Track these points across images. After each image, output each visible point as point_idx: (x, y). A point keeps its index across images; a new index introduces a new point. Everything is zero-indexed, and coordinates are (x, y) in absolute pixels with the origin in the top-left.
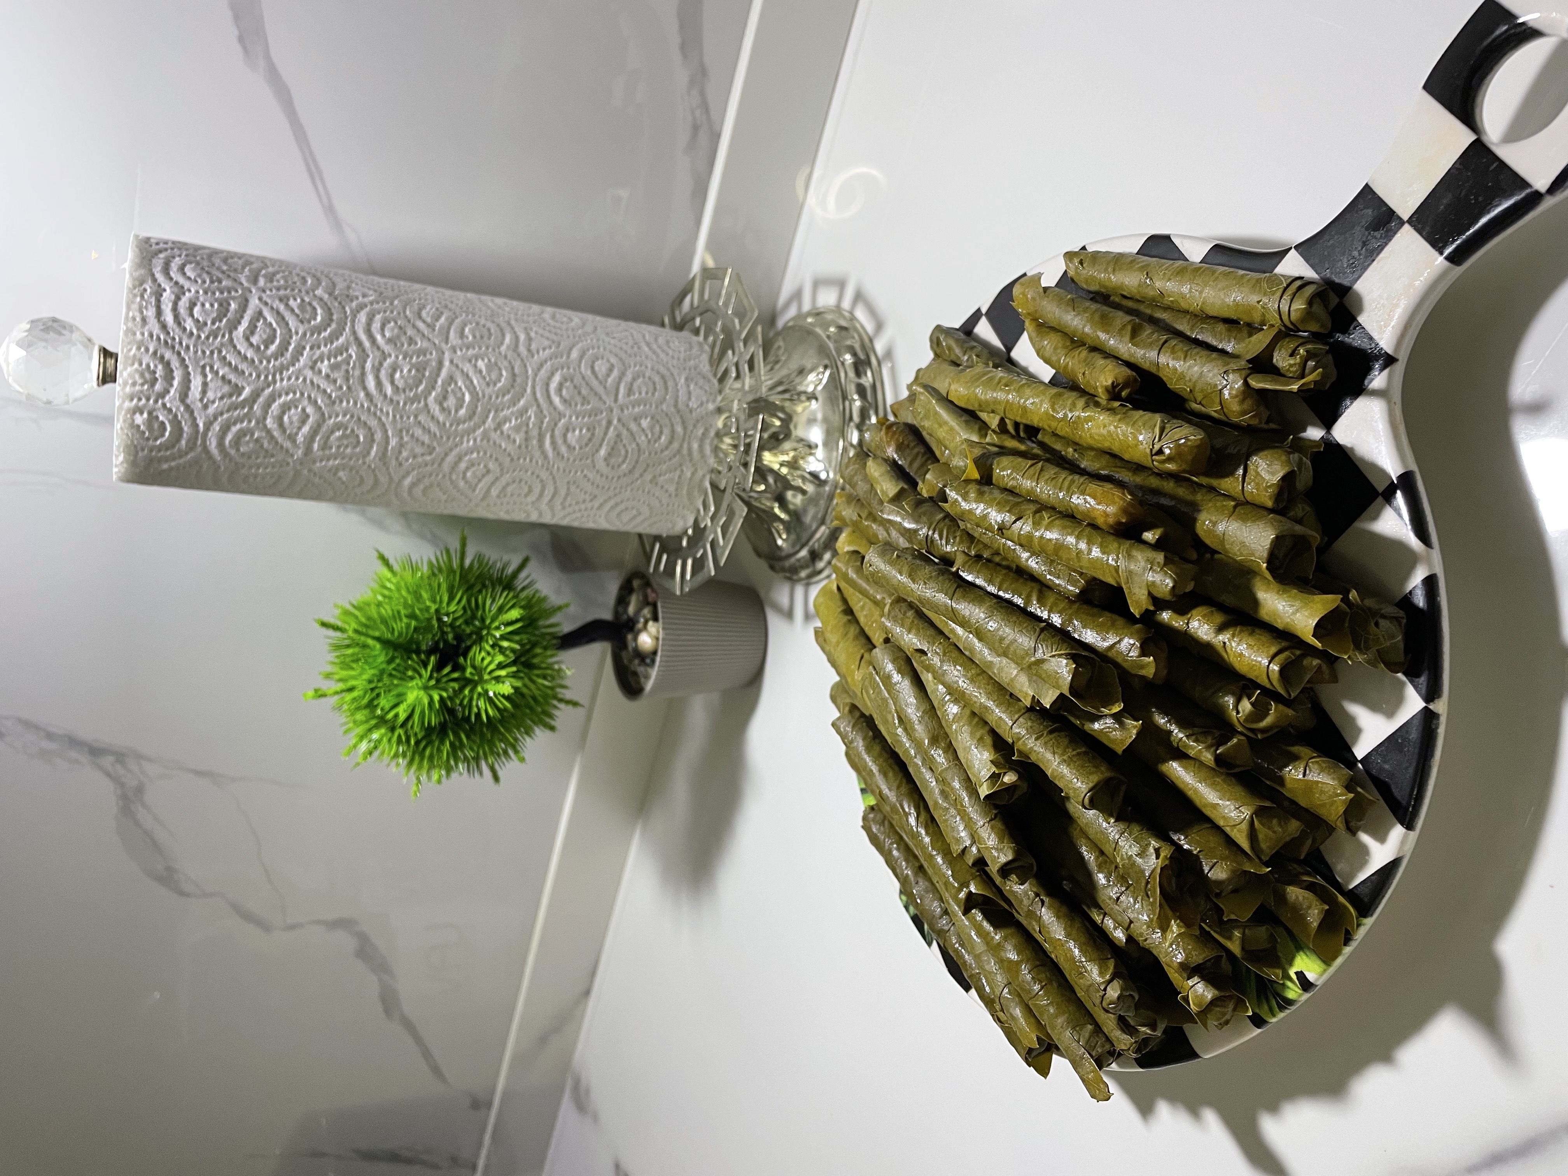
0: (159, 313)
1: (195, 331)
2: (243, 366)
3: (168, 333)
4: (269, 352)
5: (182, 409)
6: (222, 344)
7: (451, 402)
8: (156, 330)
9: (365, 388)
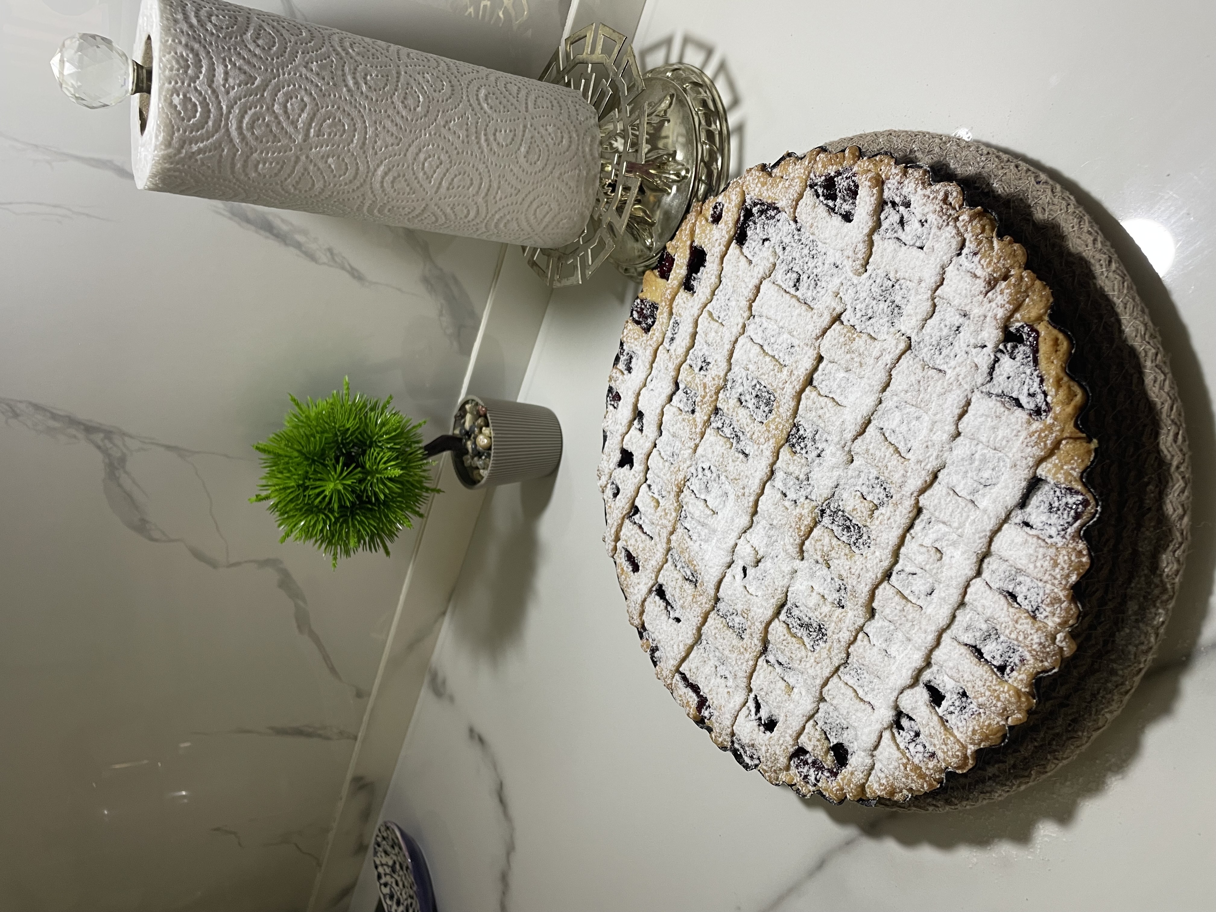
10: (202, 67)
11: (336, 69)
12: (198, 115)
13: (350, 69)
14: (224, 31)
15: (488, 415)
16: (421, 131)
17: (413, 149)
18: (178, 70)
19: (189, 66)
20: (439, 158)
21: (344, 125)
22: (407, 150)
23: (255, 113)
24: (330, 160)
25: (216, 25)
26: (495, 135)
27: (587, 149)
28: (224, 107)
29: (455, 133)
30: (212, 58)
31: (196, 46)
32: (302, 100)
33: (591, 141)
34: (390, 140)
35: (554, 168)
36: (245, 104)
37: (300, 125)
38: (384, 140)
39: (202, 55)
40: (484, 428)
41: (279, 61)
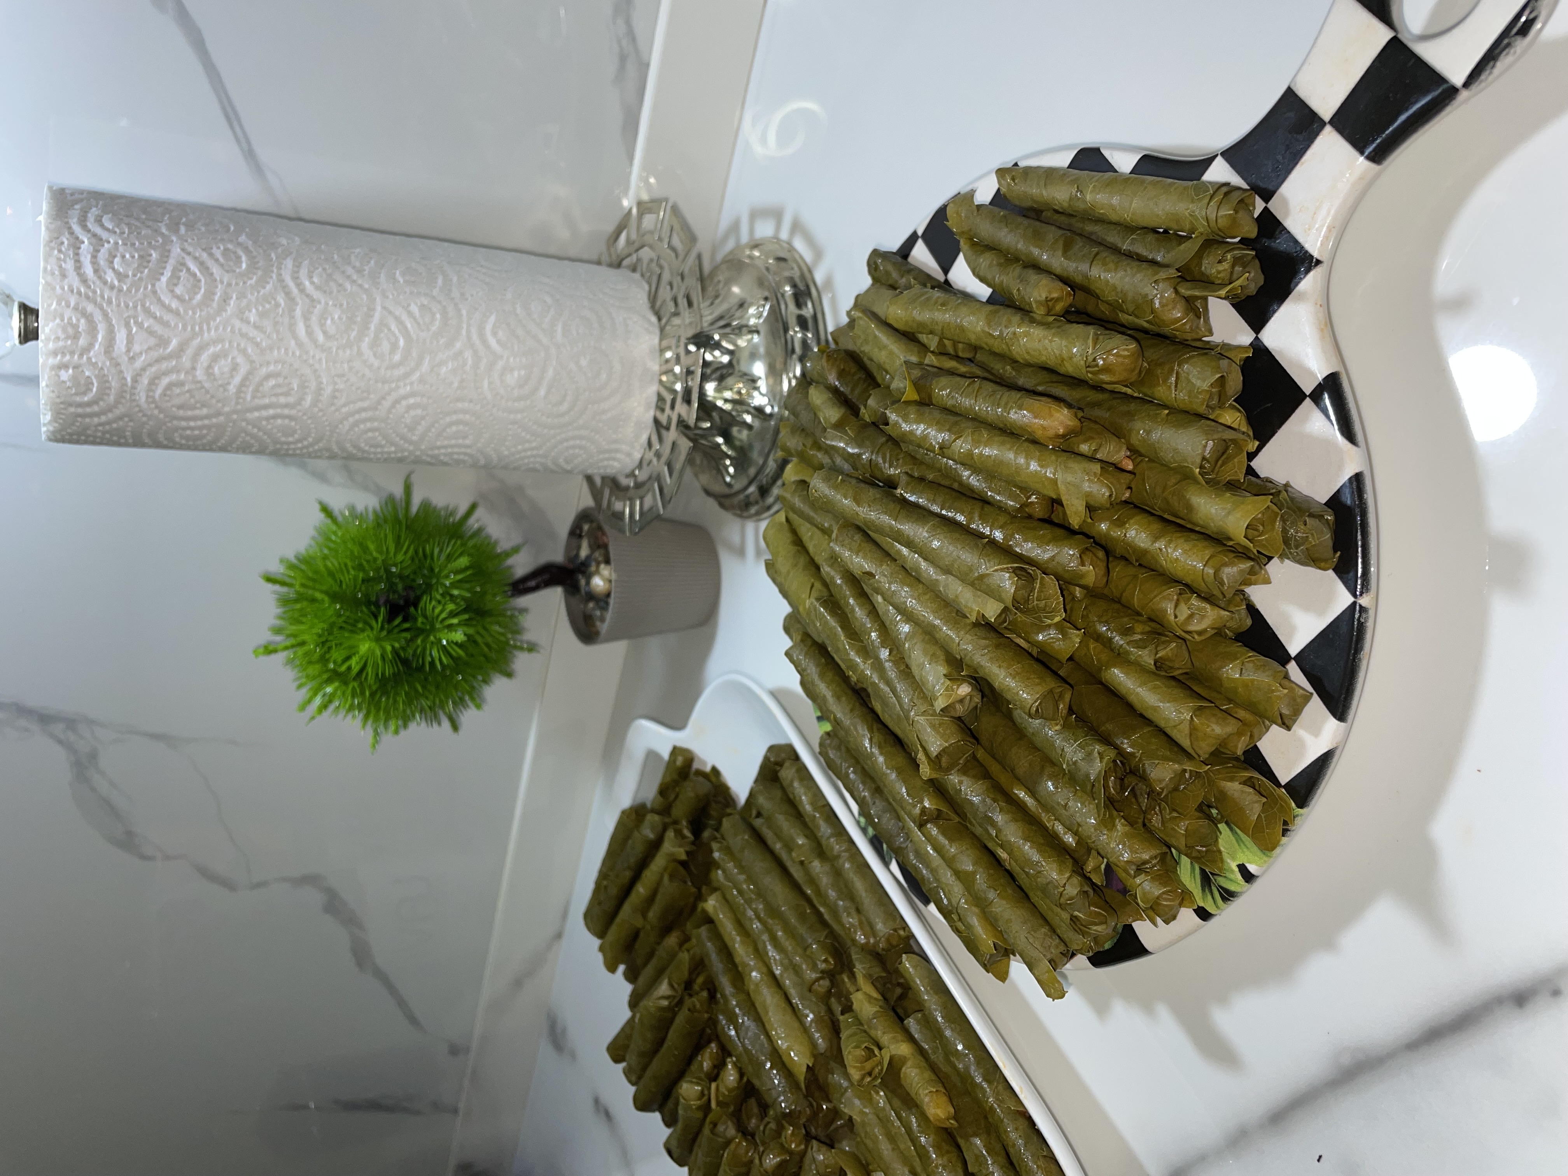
0: (78, 267)
1: (116, 283)
2: (167, 317)
3: (89, 287)
4: (195, 302)
5: (108, 363)
6: (145, 296)
7: (386, 346)
8: (76, 283)
9: (295, 337)
10: (97, 333)
11: (283, 315)
12: (94, 389)
13: (303, 313)
14: (129, 281)
15: (610, 547)
18: (66, 340)
19: (79, 335)
28: (129, 379)
30: (111, 320)
31: (90, 308)
32: (234, 360)
36: (157, 371)
40: (602, 566)
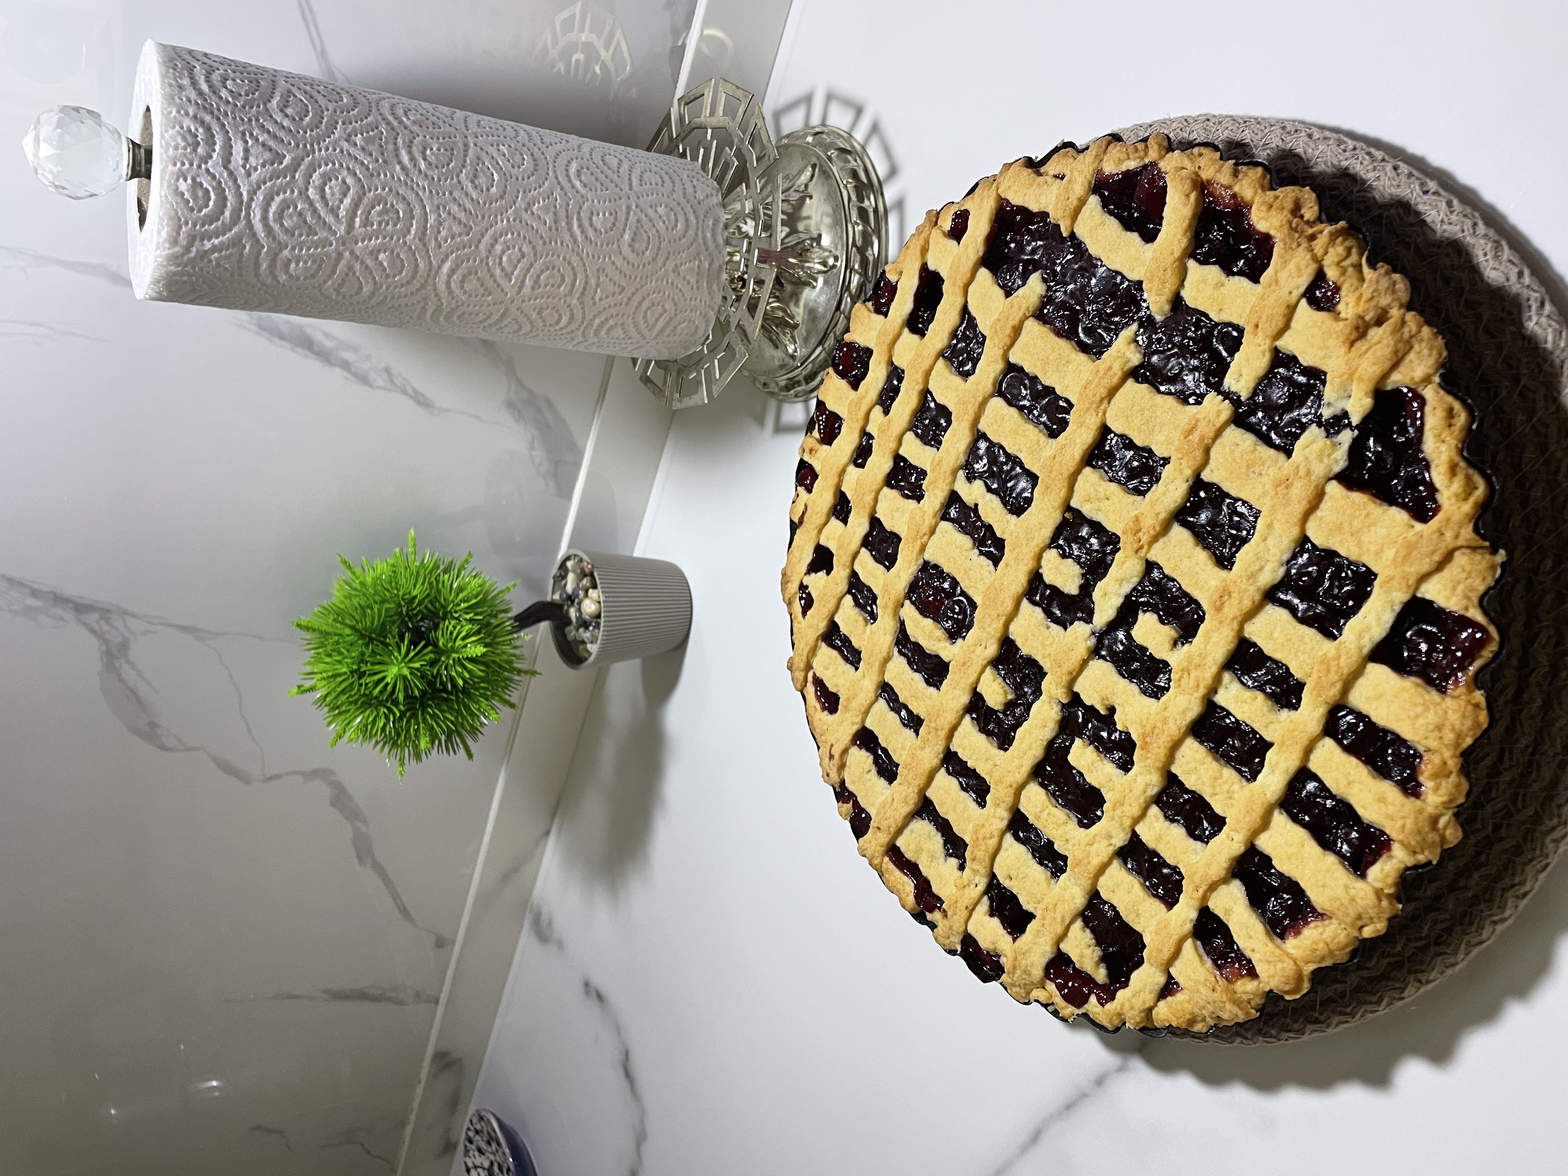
0: (194, 83)
1: (231, 100)
2: (282, 134)
3: (205, 100)
4: (304, 123)
5: (225, 175)
6: (258, 113)
7: (482, 180)
8: (193, 95)
9: (400, 163)
10: (215, 144)
11: (386, 143)
12: (211, 203)
13: (404, 142)
14: (243, 99)
15: (596, 574)
16: (496, 216)
17: (486, 240)
18: (185, 148)
19: (198, 144)
20: (520, 250)
21: (398, 212)
22: (480, 241)
23: (284, 200)
24: (382, 256)
25: (231, 91)
26: (590, 219)
27: (709, 235)
28: (245, 194)
29: (539, 218)
30: (228, 132)
31: (208, 118)
32: (344, 181)
33: (714, 224)
34: (456, 229)
35: (667, 259)
36: (272, 187)
37: (342, 213)
38: (450, 229)
39: (216, 128)
40: (590, 591)
41: (314, 133)
